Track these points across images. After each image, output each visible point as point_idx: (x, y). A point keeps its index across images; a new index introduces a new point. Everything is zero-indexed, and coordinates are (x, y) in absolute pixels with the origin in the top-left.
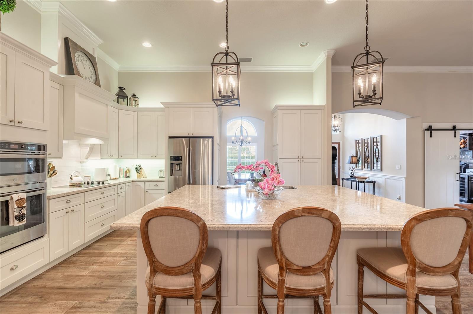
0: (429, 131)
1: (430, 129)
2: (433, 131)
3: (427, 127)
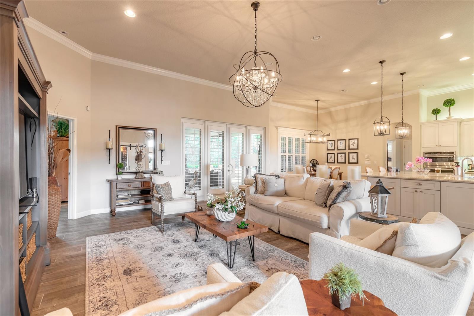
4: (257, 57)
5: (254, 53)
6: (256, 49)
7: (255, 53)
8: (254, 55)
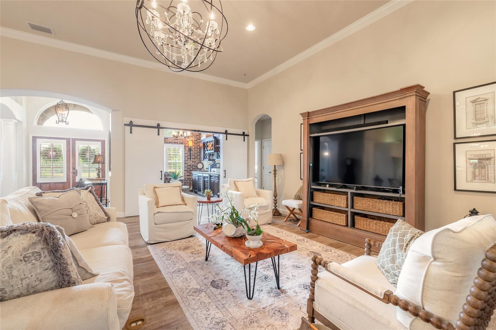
1: (131, 124)
2: (133, 128)
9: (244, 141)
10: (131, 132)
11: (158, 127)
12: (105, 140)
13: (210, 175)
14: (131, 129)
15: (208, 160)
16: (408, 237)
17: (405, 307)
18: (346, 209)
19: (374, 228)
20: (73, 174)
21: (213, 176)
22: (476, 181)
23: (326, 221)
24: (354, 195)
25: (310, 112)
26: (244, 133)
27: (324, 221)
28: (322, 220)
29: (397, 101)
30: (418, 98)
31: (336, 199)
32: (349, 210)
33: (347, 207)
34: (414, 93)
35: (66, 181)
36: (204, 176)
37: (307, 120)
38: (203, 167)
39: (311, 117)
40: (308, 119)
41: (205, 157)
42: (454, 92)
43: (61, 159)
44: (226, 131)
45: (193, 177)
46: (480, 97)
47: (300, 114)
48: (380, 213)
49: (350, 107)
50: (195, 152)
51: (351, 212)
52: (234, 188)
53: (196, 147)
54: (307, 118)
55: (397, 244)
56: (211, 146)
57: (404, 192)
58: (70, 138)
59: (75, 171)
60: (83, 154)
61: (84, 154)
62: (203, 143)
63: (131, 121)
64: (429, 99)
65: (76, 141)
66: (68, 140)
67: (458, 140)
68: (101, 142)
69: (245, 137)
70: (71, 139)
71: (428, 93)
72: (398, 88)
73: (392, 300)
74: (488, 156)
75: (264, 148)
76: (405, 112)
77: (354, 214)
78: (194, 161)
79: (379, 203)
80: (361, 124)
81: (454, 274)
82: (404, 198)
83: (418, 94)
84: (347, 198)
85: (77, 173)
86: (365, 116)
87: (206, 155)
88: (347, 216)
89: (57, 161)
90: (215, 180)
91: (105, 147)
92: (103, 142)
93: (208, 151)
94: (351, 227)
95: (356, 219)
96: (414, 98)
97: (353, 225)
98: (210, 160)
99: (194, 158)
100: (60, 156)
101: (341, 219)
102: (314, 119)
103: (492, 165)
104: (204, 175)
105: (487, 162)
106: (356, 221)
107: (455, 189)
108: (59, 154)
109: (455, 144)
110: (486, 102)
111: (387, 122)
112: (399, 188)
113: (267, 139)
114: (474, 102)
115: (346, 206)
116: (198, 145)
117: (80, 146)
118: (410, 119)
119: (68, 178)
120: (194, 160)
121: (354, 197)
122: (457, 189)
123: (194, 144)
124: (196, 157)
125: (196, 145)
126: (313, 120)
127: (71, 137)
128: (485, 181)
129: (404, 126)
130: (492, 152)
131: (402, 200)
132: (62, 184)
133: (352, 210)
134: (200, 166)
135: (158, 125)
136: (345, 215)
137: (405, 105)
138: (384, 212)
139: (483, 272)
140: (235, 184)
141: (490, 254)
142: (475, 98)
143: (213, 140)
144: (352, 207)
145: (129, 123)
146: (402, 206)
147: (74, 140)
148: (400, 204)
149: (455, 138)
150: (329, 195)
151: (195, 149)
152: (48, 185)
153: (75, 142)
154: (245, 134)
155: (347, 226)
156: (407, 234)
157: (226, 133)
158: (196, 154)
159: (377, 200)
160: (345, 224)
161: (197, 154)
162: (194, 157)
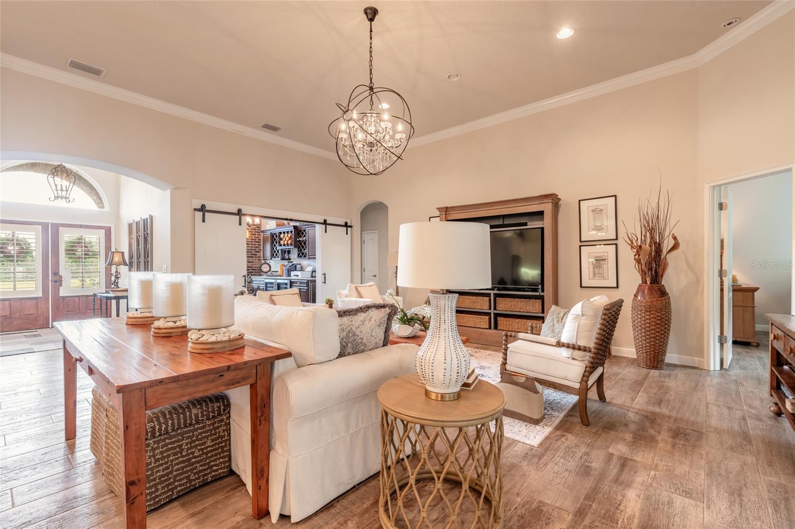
0: (201, 213)
1: (203, 209)
2: (206, 214)
3: (199, 207)
4: (374, 96)
5: (369, 89)
6: (371, 82)
7: (371, 89)
8: (369, 91)
9: (347, 234)
10: (204, 221)
11: (239, 213)
12: (110, 227)
13: (291, 281)
14: (204, 215)
15: (280, 259)
16: (562, 314)
17: (568, 346)
18: (489, 311)
19: (516, 327)
20: (53, 283)
21: (298, 282)
22: (596, 278)
23: (467, 325)
24: (496, 296)
25: (449, 208)
26: (346, 223)
27: (465, 326)
28: (463, 325)
29: (537, 205)
30: (553, 204)
31: (478, 302)
32: (492, 311)
33: (490, 309)
34: (551, 201)
35: (41, 296)
36: (278, 283)
37: (444, 215)
38: (270, 270)
39: (449, 213)
40: (446, 214)
41: (273, 255)
42: (580, 201)
43: (30, 259)
44: (325, 221)
45: (253, 285)
46: (598, 207)
47: (437, 209)
48: (522, 312)
49: (492, 206)
50: (252, 247)
51: (494, 313)
52: (355, 295)
53: (253, 239)
54: (444, 213)
55: (555, 320)
56: (287, 239)
57: (543, 291)
58: (48, 223)
59: (57, 278)
60: (71, 251)
61: (73, 250)
62: (271, 234)
63: (202, 205)
64: (561, 204)
65: (60, 228)
66: (45, 226)
67: (583, 243)
68: (104, 230)
69: (348, 228)
70: (50, 224)
71: (560, 200)
72: (538, 194)
73: (561, 344)
74: (603, 258)
75: (364, 243)
76: (543, 217)
77: (496, 315)
78: (250, 261)
79: (521, 302)
80: (500, 225)
81: (591, 322)
82: (544, 296)
83: (553, 201)
84: (490, 300)
85: (62, 281)
86: (504, 217)
87: (275, 252)
88: (490, 319)
89: (22, 261)
90: (301, 288)
91: (110, 239)
92: (108, 231)
93: (281, 245)
94: (494, 329)
95: (499, 320)
96: (550, 204)
97: (496, 327)
98: (283, 259)
99: (250, 256)
100: (27, 253)
101: (483, 321)
102: (453, 215)
103: (606, 265)
104: (279, 281)
105: (603, 262)
106: (499, 322)
107: (581, 286)
108: (26, 249)
109: (580, 246)
110: (602, 212)
111: (526, 224)
112: (538, 286)
113: (370, 231)
114: (593, 211)
115: (488, 308)
116: (257, 236)
117: (67, 236)
118: (547, 223)
119: (45, 290)
120: (250, 258)
121: (497, 298)
122: (583, 286)
123: (251, 234)
124: (254, 255)
125: (254, 236)
126: (451, 216)
127: (50, 221)
128: (601, 278)
129: (542, 229)
130: (606, 254)
131: (542, 298)
132: (34, 302)
133: (495, 312)
134: (265, 268)
135: (240, 211)
136: (488, 317)
137: (542, 210)
138: (526, 311)
139: (603, 317)
140: (357, 289)
141: (605, 308)
142: (595, 208)
143: (293, 230)
144: (495, 309)
145: (200, 208)
146: (541, 303)
147: (56, 227)
148: (539, 301)
149: (581, 241)
150: (470, 297)
151: (252, 242)
152: (7, 303)
153: (58, 229)
154: (348, 225)
155: (490, 328)
156: (561, 312)
157: (325, 223)
158: (254, 250)
159: (518, 299)
160: (488, 327)
161: (256, 250)
162: (251, 254)
